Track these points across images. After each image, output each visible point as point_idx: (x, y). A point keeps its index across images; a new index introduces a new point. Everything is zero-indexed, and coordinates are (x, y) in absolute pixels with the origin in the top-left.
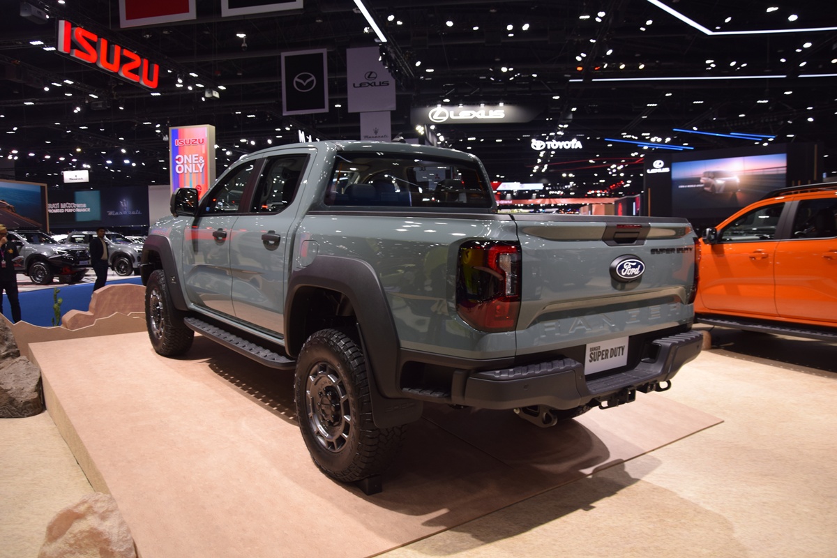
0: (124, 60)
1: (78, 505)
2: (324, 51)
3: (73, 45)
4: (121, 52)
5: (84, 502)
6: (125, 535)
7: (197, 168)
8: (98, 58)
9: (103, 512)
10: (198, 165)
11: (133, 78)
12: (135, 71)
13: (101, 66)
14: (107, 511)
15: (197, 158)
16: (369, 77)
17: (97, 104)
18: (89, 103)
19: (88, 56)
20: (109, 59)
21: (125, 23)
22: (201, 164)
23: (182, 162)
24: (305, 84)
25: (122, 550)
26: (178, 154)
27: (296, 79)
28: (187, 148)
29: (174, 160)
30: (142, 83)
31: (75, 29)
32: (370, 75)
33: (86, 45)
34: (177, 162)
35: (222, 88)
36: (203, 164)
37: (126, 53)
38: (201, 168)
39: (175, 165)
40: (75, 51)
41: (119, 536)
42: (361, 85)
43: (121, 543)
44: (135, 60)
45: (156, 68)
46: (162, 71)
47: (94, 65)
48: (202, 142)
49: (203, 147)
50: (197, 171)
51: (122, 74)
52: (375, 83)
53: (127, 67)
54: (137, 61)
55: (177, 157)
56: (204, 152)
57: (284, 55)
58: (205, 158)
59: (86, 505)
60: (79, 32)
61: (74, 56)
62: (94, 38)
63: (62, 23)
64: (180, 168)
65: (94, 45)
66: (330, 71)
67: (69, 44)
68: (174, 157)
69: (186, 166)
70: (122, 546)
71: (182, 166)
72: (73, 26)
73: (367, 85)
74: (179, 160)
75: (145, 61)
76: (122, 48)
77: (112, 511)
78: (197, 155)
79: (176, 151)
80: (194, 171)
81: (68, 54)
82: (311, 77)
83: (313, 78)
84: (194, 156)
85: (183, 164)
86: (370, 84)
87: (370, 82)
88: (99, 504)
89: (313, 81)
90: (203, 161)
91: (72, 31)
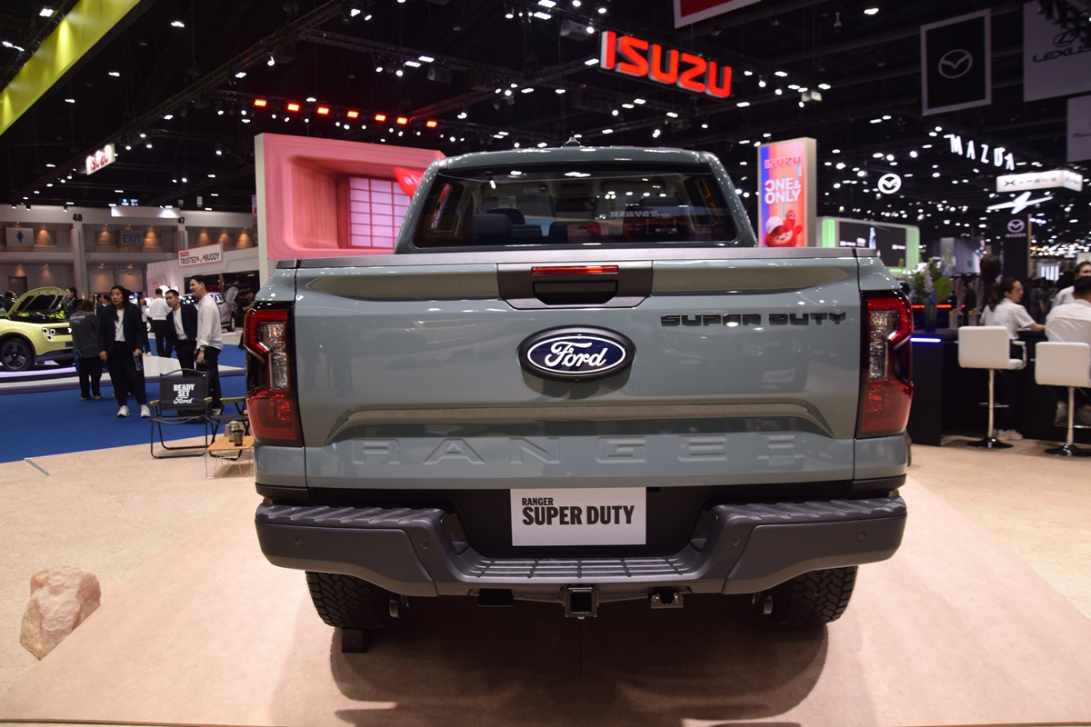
0: (683, 67)
1: (41, 573)
2: (986, 14)
3: (619, 58)
4: (680, 57)
5: (46, 571)
6: (64, 615)
7: (791, 196)
8: (650, 69)
9: (56, 586)
10: (793, 192)
11: (697, 88)
12: (700, 79)
13: (653, 78)
14: (61, 586)
15: (791, 183)
16: (1061, 42)
17: (677, 124)
18: (669, 124)
19: (638, 69)
20: (663, 69)
21: (680, 21)
22: (796, 190)
23: (772, 189)
24: (955, 67)
25: (52, 629)
26: (768, 179)
27: (943, 61)
28: (779, 171)
29: (764, 187)
30: (709, 92)
31: (620, 39)
32: (1062, 38)
33: (634, 56)
34: (767, 189)
35: (825, 87)
36: (799, 191)
37: (686, 58)
38: (796, 195)
39: (764, 193)
40: (620, 65)
41: (55, 614)
42: (1046, 57)
43: (54, 623)
44: (697, 66)
45: (728, 72)
46: (738, 73)
47: (646, 77)
48: (797, 162)
49: (800, 167)
50: (791, 200)
51: (681, 85)
52: (1070, 50)
53: (687, 75)
54: (700, 65)
55: (767, 183)
56: (800, 174)
57: (924, 29)
58: (802, 183)
59: (46, 575)
60: (626, 42)
61: (618, 70)
62: (643, 45)
63: (605, 34)
64: (770, 198)
65: (644, 54)
66: (994, 47)
67: (614, 58)
68: (763, 182)
69: (778, 194)
70: (54, 626)
71: (772, 194)
72: (619, 35)
73: (1057, 54)
74: (769, 186)
75: (713, 65)
76: (681, 52)
77: (67, 587)
78: (791, 179)
79: (767, 175)
80: (788, 200)
81: (613, 70)
82: (964, 55)
83: (968, 56)
84: (788, 179)
85: (774, 191)
86: (1062, 53)
87: (1063, 49)
88: (57, 577)
89: (967, 61)
90: (799, 186)
91: (617, 42)
